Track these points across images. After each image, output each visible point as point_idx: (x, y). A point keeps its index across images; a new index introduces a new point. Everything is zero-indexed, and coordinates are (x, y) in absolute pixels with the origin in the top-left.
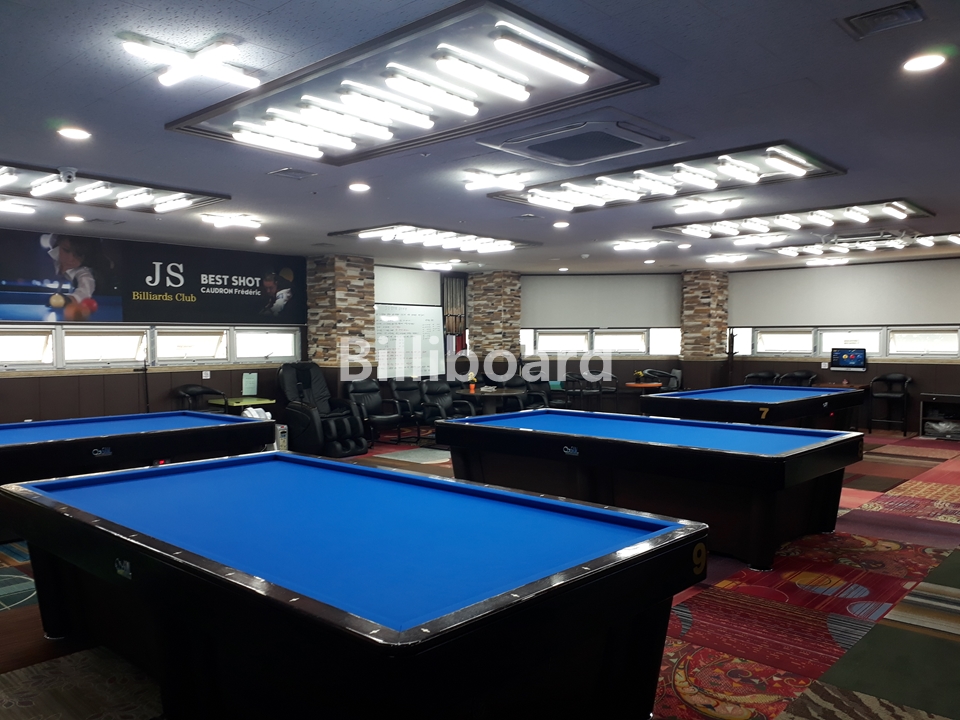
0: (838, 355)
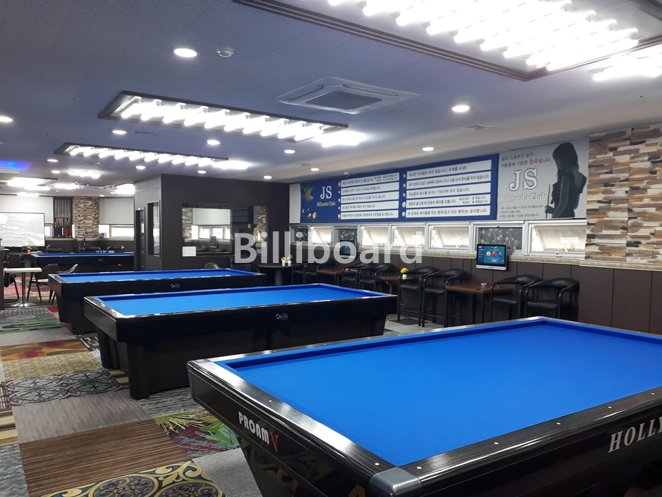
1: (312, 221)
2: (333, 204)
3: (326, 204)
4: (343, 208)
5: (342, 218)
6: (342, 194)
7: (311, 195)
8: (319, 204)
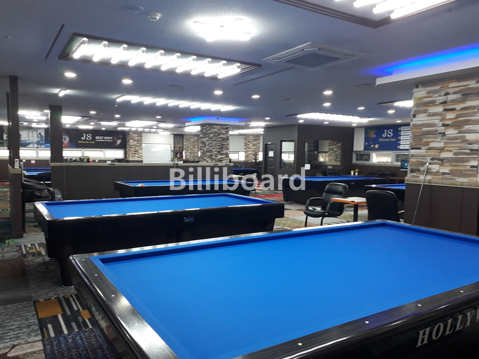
1: (374, 149)
2: (394, 140)
3: (388, 140)
4: (402, 142)
5: (401, 148)
6: (402, 134)
7: (374, 134)
8: (380, 140)
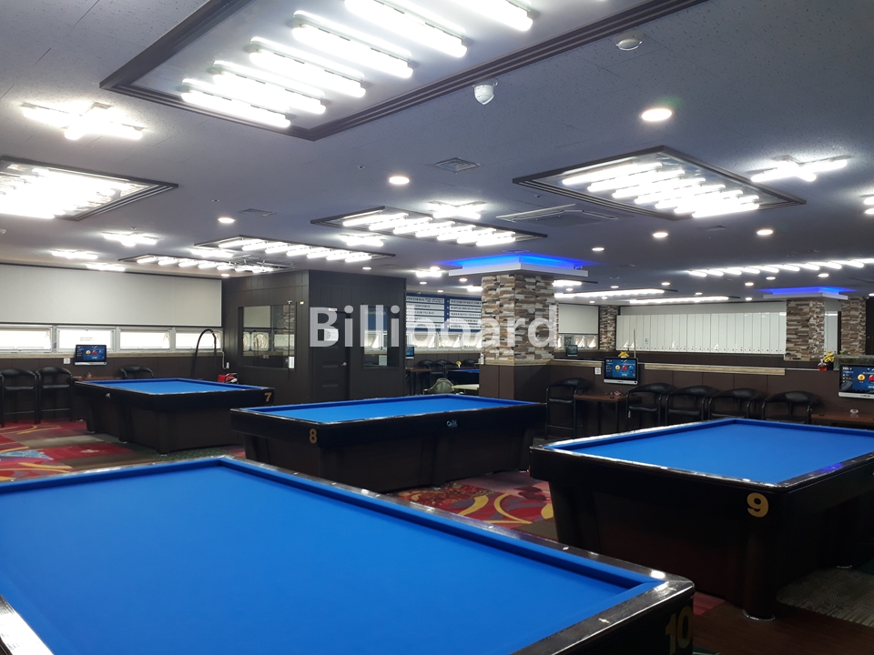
0: (81, 352)
